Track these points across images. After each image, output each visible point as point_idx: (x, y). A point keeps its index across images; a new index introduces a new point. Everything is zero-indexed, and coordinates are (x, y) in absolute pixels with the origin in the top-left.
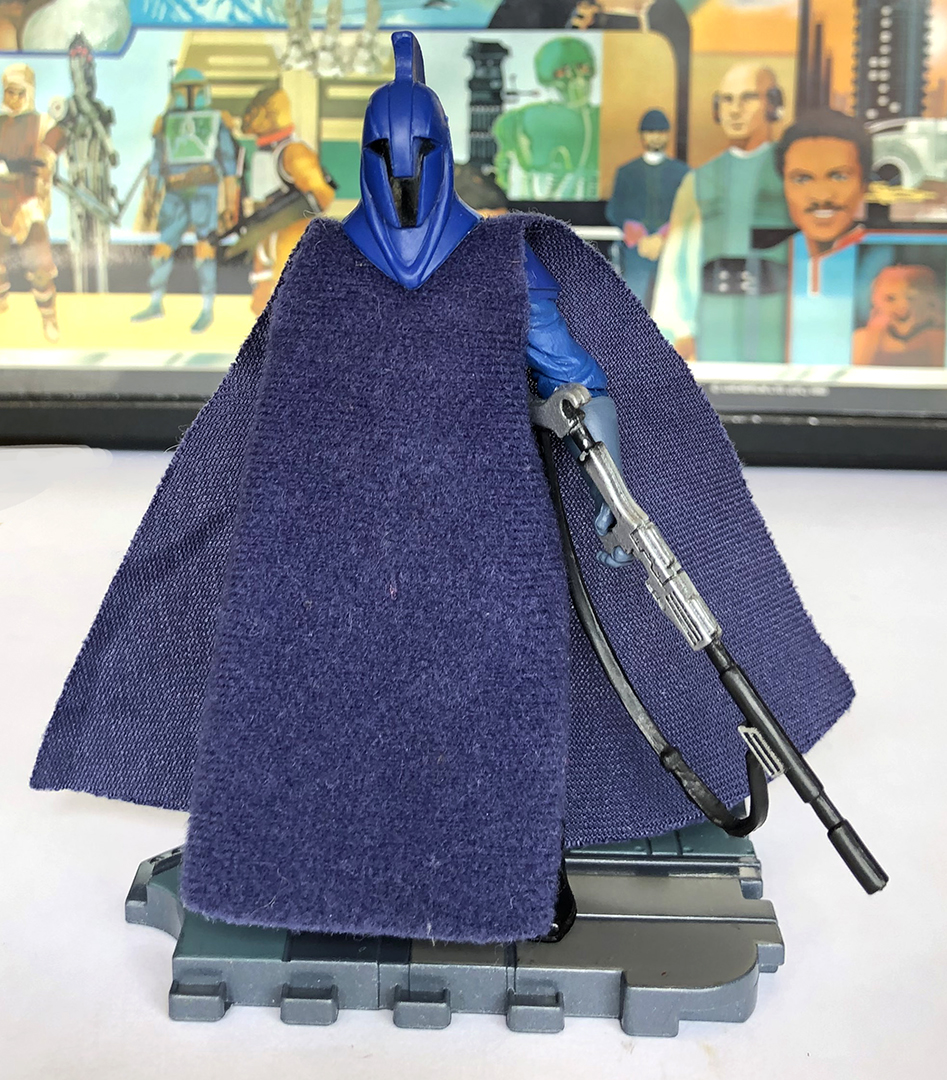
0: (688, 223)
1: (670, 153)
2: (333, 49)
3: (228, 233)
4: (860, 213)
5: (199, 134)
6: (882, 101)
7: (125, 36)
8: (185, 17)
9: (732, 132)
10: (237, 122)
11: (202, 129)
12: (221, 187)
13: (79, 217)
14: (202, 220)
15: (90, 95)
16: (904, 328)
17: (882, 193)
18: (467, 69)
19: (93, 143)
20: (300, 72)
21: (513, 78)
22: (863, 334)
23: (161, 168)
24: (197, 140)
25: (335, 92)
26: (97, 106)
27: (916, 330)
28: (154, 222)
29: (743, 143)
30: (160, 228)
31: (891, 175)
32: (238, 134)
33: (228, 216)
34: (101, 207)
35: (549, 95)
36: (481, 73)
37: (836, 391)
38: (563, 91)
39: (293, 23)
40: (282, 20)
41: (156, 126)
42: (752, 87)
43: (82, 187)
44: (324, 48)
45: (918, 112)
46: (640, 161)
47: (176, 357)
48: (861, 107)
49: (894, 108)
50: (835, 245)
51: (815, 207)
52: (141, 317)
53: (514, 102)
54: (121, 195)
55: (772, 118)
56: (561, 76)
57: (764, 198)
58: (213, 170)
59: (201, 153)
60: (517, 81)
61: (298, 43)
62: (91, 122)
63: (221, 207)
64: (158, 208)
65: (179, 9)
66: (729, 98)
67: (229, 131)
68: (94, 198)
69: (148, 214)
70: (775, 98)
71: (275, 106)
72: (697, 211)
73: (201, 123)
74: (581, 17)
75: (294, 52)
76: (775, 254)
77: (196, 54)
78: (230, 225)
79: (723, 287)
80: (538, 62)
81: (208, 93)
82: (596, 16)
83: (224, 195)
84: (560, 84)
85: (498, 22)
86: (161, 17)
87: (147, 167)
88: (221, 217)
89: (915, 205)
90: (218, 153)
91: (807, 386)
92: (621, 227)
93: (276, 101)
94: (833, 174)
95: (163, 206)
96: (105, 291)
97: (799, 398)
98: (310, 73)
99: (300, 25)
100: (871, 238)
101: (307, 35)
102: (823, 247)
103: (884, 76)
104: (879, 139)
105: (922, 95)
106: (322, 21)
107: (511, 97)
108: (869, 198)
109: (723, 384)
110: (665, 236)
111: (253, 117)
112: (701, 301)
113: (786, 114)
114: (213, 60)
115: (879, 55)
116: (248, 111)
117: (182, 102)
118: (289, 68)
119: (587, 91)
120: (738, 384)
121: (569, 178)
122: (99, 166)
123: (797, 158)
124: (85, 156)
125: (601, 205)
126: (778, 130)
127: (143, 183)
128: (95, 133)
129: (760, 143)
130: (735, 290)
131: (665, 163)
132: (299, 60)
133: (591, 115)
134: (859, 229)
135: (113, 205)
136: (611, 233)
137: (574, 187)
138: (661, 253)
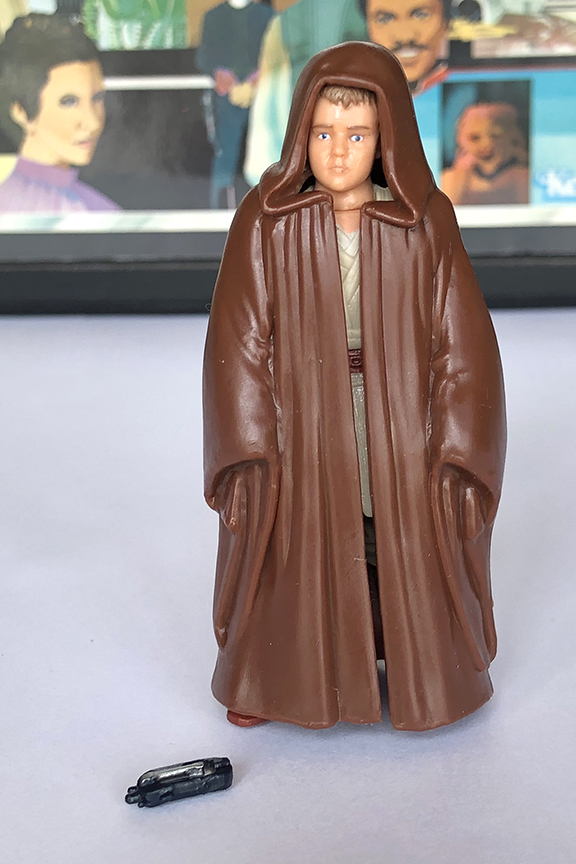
4: (443, 52)
16: (489, 167)
17: (463, 30)
22: (449, 175)
27: (500, 169)
31: (472, 10)
46: (226, 5)
50: (421, 85)
51: (399, 47)
94: (415, 12)
100: (455, 76)
108: (452, 35)
110: (255, 83)
121: (157, 26)
125: (190, 53)
131: (250, 6)
136: (202, 82)
137: (163, 36)
138: (252, 100)
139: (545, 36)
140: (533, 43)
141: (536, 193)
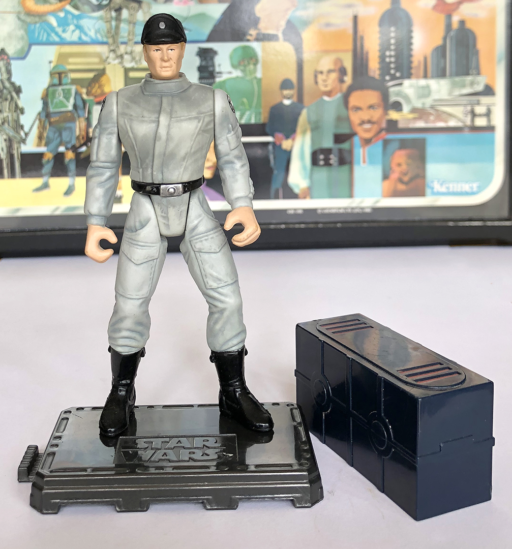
0: (304, 132)
1: (295, 99)
2: (131, 53)
3: (81, 146)
4: (384, 125)
5: (64, 97)
6: (392, 72)
7: (26, 49)
8: (57, 39)
9: (323, 89)
10: (84, 91)
11: (67, 95)
12: (78, 123)
13: (5, 140)
14: (68, 139)
15: (9, 79)
16: (406, 179)
17: (393, 115)
18: (197, 61)
19: (12, 103)
20: (115, 65)
21: (219, 65)
22: (387, 183)
23: (46, 115)
24: (64, 100)
25: (132, 74)
26: (13, 84)
27: (411, 180)
28: (44, 142)
29: (329, 94)
30: (46, 145)
31: (397, 106)
32: (85, 97)
33: (81, 137)
34: (16, 135)
35: (237, 73)
36: (204, 63)
37: (376, 210)
38: (243, 71)
39: (110, 41)
40: (105, 40)
41: (43, 94)
42: (332, 67)
43: (6, 125)
44: (126, 53)
45: (409, 76)
46: (281, 103)
47: (57, 209)
48: (383, 75)
49: (398, 75)
50: (373, 140)
51: (363, 123)
52: (38, 190)
53: (220, 77)
54: (26, 129)
55: (342, 81)
56: (242, 64)
57: (339, 119)
58: (73, 115)
59: (66, 106)
60: (221, 67)
61: (114, 51)
62: (10, 92)
63: (78, 133)
64: (45, 135)
65: (53, 35)
66: (321, 73)
67: (81, 95)
68: (12, 130)
69: (40, 138)
70: (343, 72)
71: (103, 82)
72: (308, 127)
73: (66, 91)
74: (251, 35)
75: (112, 55)
76: (345, 146)
77: (62, 57)
78: (82, 142)
79: (322, 163)
80: (231, 58)
81: (69, 77)
82: (258, 34)
83: (79, 127)
84: (242, 68)
85: (211, 38)
86: (44, 39)
87: (39, 114)
88: (78, 138)
89: (409, 120)
90: (75, 106)
91: (362, 208)
92: (273, 136)
93: (103, 80)
94: (371, 107)
95: (48, 134)
96: (19, 177)
97: (358, 214)
98: (120, 66)
99: (114, 42)
100: (390, 136)
101: (118, 47)
102: (367, 142)
103: (393, 60)
104: (392, 90)
105: (410, 68)
106: (125, 40)
107: (219, 75)
108: (388, 117)
109: (323, 209)
110: (294, 139)
111: (92, 88)
112: (312, 170)
113: (348, 79)
114: (71, 60)
115: (391, 50)
116: (90, 85)
117: (56, 81)
118: (109, 64)
119: (255, 71)
120: (330, 209)
121: (248, 113)
122: (15, 115)
123: (354, 100)
124: (7, 110)
125: (263, 125)
126: (345, 86)
127: (37, 122)
128: (12, 98)
129: (337, 93)
130: (327, 164)
131: (293, 104)
132: (114, 59)
133: (257, 83)
134: (383, 133)
135: (22, 134)
136: (269, 139)
137: (250, 118)
138: (292, 147)
139: (432, 118)
140: (426, 122)
141: (428, 191)
